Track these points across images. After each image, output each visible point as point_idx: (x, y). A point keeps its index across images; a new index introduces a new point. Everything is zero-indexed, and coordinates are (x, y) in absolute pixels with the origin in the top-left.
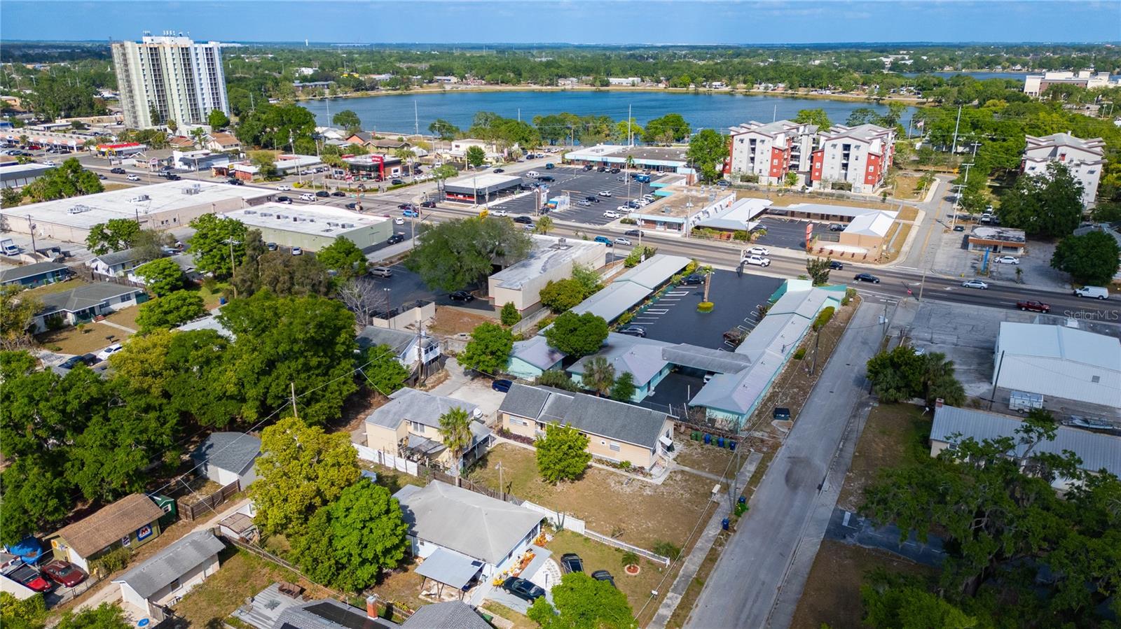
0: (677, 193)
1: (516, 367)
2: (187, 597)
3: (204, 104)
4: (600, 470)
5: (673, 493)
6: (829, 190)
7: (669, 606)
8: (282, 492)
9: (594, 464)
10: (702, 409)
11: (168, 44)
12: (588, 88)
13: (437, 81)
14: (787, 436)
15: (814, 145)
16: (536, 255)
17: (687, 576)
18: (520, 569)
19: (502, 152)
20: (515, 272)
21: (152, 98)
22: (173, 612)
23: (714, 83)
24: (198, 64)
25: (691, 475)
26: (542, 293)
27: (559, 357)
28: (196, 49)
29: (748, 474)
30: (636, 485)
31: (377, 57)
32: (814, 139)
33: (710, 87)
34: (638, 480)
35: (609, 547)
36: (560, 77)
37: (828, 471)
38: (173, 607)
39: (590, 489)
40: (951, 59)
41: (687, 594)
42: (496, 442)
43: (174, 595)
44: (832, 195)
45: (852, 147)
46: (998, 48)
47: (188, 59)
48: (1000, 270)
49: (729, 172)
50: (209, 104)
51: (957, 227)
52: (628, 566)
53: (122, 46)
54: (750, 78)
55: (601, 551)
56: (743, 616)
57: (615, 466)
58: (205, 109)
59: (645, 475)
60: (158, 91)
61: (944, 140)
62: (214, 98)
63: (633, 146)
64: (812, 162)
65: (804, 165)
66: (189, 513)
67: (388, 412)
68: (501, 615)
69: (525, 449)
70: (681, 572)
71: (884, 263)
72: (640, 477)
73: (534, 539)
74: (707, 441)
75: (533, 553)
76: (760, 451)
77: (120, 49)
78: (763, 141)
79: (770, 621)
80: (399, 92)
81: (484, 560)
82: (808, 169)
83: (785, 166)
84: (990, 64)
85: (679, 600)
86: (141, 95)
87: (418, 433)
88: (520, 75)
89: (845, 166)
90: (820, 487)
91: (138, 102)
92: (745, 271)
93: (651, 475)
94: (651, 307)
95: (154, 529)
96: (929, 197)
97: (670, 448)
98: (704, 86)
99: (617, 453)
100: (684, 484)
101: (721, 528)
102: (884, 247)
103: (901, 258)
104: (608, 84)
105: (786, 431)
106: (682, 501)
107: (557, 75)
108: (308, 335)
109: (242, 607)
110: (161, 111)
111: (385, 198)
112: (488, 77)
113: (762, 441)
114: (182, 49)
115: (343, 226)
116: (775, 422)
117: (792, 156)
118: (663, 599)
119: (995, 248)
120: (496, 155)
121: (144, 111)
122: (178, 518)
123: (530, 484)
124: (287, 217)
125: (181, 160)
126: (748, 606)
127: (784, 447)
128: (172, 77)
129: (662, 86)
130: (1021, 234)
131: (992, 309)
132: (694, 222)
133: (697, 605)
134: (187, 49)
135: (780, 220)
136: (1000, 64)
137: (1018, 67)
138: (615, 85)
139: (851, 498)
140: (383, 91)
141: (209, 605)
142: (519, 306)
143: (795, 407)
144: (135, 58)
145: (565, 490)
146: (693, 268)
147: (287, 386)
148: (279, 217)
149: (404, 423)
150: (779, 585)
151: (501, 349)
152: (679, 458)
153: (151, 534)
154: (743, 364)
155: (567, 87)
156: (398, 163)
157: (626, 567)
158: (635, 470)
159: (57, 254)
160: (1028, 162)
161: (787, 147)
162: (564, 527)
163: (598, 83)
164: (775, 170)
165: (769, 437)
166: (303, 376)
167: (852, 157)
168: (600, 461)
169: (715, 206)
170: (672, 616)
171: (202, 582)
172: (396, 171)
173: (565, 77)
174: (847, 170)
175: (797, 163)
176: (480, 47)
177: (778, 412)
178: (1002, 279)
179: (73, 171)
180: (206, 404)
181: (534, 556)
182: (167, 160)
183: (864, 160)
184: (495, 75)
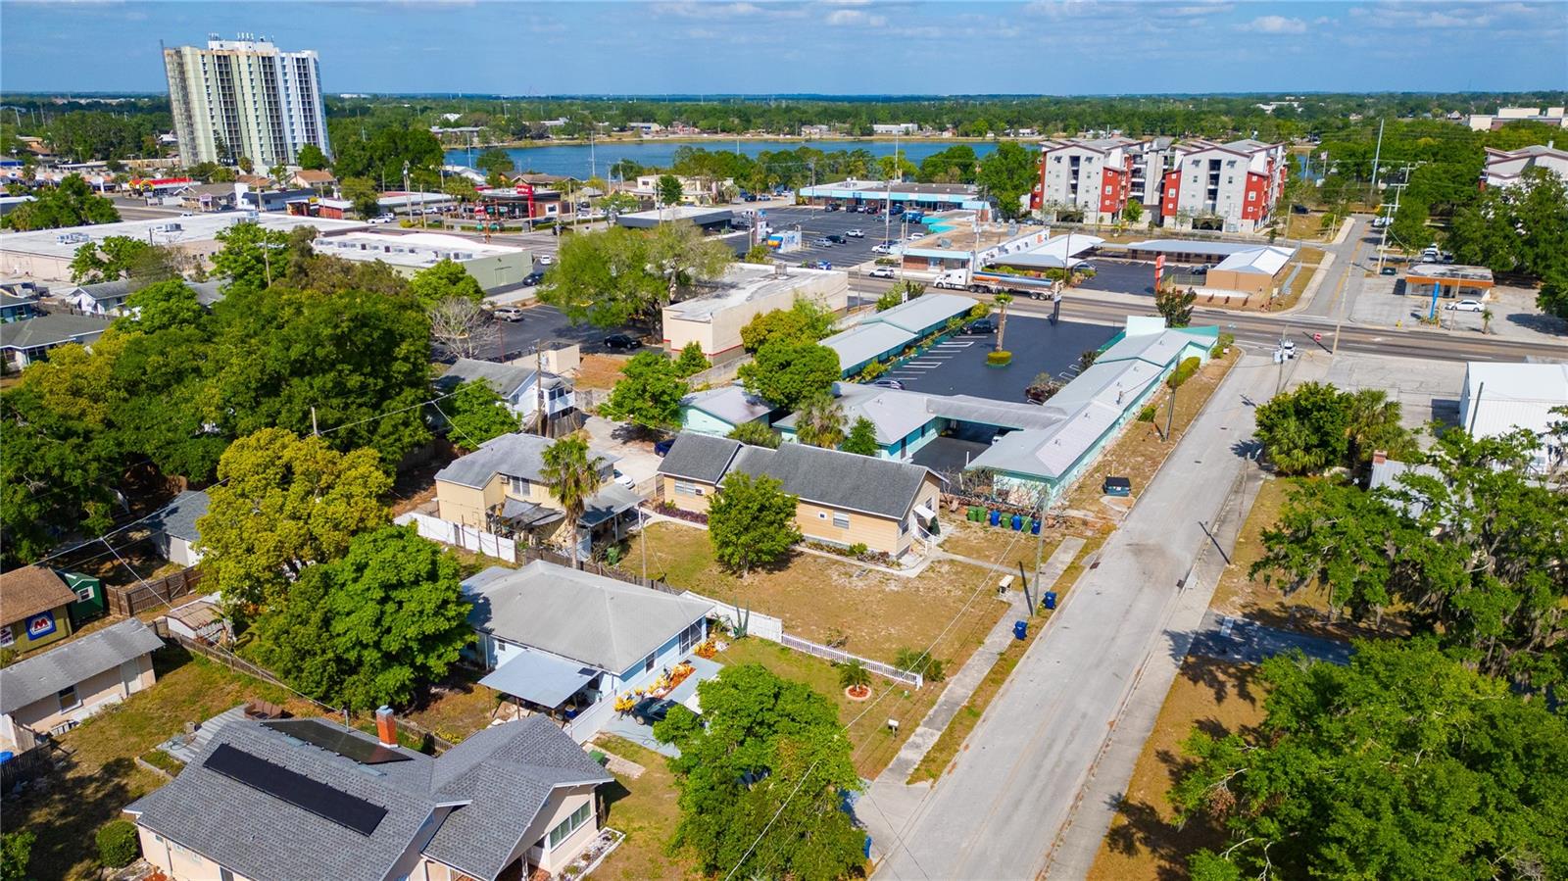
0: (961, 228)
1: (696, 423)
2: (90, 722)
3: (294, 138)
4: (815, 558)
5: (934, 590)
6: (1188, 228)
7: (918, 746)
8: (245, 535)
9: (806, 550)
10: (985, 475)
11: (243, 51)
12: (843, 137)
13: (632, 128)
14: (1125, 517)
15: (1166, 167)
16: (740, 286)
17: (951, 704)
18: (665, 688)
19: (710, 189)
20: (703, 303)
21: (219, 127)
22: (59, 743)
23: (1021, 131)
24: (286, 81)
25: (965, 566)
26: (744, 332)
27: (763, 410)
28: (283, 59)
29: (1059, 565)
30: (873, 579)
31: (553, 105)
32: (1166, 158)
33: (1016, 133)
34: (878, 571)
35: (821, 661)
36: (805, 123)
37: (1193, 562)
38: (61, 736)
39: (797, 582)
40: (1359, 106)
41: (951, 729)
42: (650, 522)
43: (65, 717)
44: (1193, 235)
45: (1223, 165)
47: (272, 74)
48: (1455, 318)
49: (1040, 206)
50: (301, 139)
51: (1385, 269)
52: (851, 687)
53: (178, 53)
54: (1072, 122)
55: (806, 666)
56: (1048, 764)
57: (840, 552)
58: (295, 145)
59: (889, 565)
60: (228, 117)
61: (1358, 172)
62: (307, 130)
63: (900, 181)
64: (1162, 192)
65: (1151, 197)
66: (124, 603)
67: (473, 463)
68: (624, 756)
69: (696, 529)
70: (942, 698)
71: (1274, 311)
72: (882, 568)
73: (696, 647)
74: (994, 522)
75: (691, 666)
76: (1081, 535)
77: (175, 57)
78: (1089, 159)
79: (1096, 770)
80: (578, 141)
81: (601, 666)
82: (1156, 202)
83: (1122, 197)
85: (936, 738)
86: (204, 122)
87: (521, 497)
88: (749, 121)
89: (1213, 194)
90: (1180, 584)
91: (200, 133)
92: (1060, 318)
93: (899, 565)
94: (915, 359)
95: (60, 623)
96: (1340, 238)
97: (932, 528)
98: (1008, 135)
99: (844, 531)
100: (954, 577)
101: (1013, 636)
102: (1275, 291)
103: (1301, 306)
104: (871, 132)
105: (1125, 510)
106: (950, 601)
107: (800, 121)
108: (339, 331)
109: (176, 736)
110: (232, 146)
111: (531, 238)
112: (702, 123)
113: (1085, 523)
114: (263, 58)
115: (457, 256)
116: (1106, 499)
117: (1133, 184)
118: (908, 736)
119: (1447, 290)
120: (699, 192)
121: (208, 145)
122: (106, 612)
123: (699, 575)
124: (376, 248)
125: (245, 196)
126: (1057, 748)
127: (1121, 531)
128: (249, 97)
129: (947, 135)
130: (1486, 273)
131: (1449, 363)
132: (985, 260)
133: (967, 747)
134: (270, 58)
135: (1115, 262)
138: (882, 134)
139: (1234, 598)
140: (555, 140)
141: (123, 735)
142: (708, 349)
143: (1138, 480)
144: (196, 70)
145: (756, 582)
146: (980, 312)
147: (306, 415)
148: (364, 247)
149: (497, 479)
150: (1111, 720)
151: (669, 391)
152: (947, 544)
153: (53, 630)
154: (1055, 416)
155: (813, 137)
156: (555, 197)
157: (847, 690)
158: (873, 558)
159: (30, 291)
161: (1125, 169)
162: (749, 631)
163: (857, 131)
164: (1107, 203)
165: (1097, 517)
166: (335, 402)
167: (1223, 180)
168: (818, 546)
169: (1018, 243)
170: (923, 761)
171: (120, 702)
173: (811, 123)
174: (1215, 199)
175: (1141, 194)
177: (1111, 484)
178: (1462, 329)
179: (74, 193)
180: (174, 443)
181: (692, 670)
182: (226, 198)
183: (1241, 183)
184: (712, 121)
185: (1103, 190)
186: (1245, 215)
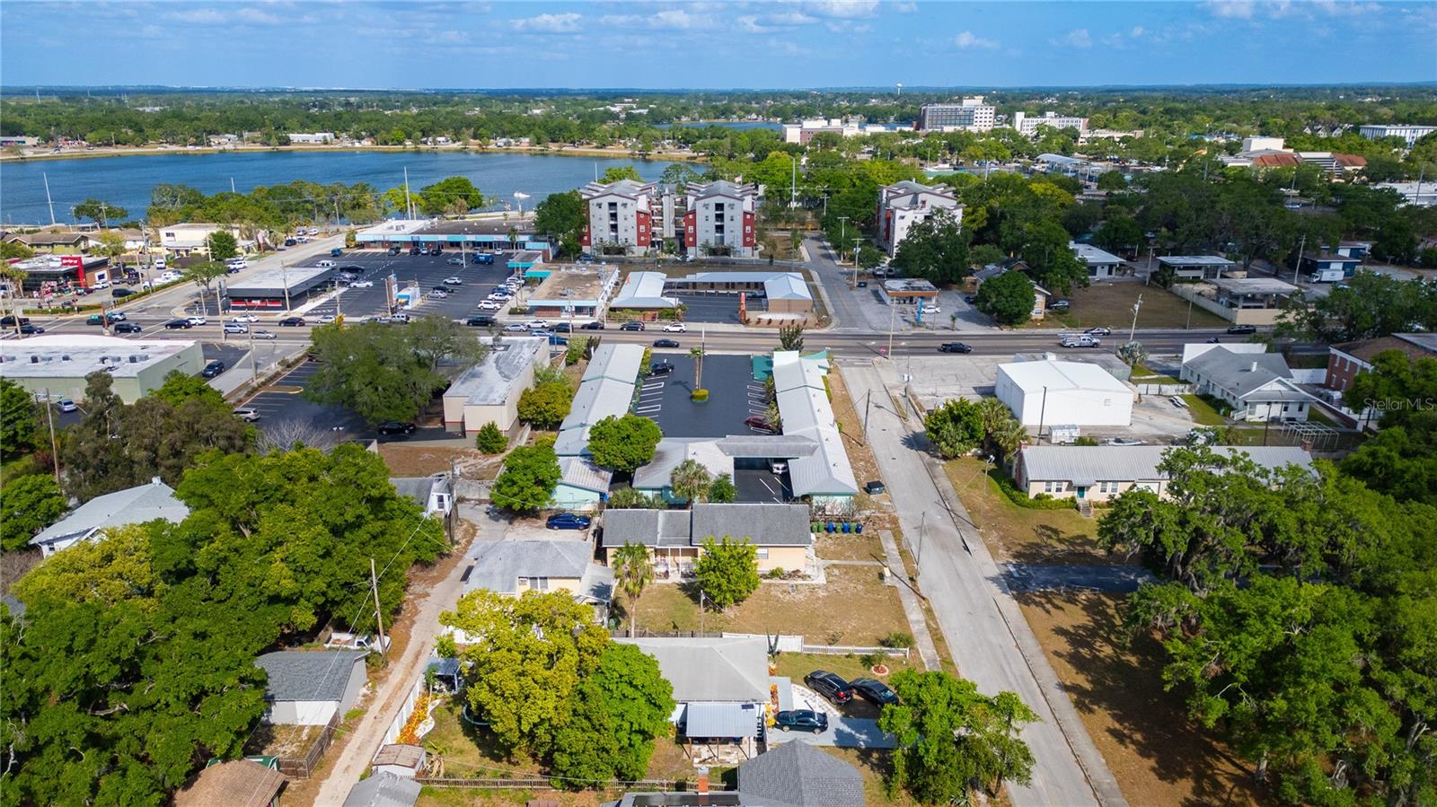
0: (553, 272)
1: (565, 496)
5: (843, 588)
6: (710, 257)
10: (806, 497)
12: (258, 147)
14: (894, 508)
17: (932, 661)
18: (776, 704)
23: (438, 139)
25: (845, 567)
27: (607, 475)
29: (894, 553)
30: (804, 590)
33: (435, 142)
34: (803, 584)
35: (839, 656)
36: (210, 133)
44: (713, 262)
45: (726, 206)
46: (732, 96)
49: (589, 243)
51: (859, 284)
55: (833, 663)
59: (804, 577)
65: (669, 230)
70: (923, 658)
71: (826, 327)
72: (803, 581)
74: (831, 530)
75: (773, 683)
76: (885, 528)
78: (624, 205)
83: (652, 232)
84: (725, 112)
88: (143, 132)
89: (720, 228)
93: (809, 577)
94: (639, 404)
98: (425, 143)
100: (847, 577)
102: (814, 310)
103: (836, 321)
104: (287, 142)
105: (889, 503)
106: (862, 594)
107: (205, 131)
112: (90, 136)
113: (879, 518)
115: (133, 360)
116: (877, 499)
119: (911, 299)
127: (902, 519)
129: (365, 143)
130: (926, 283)
132: (604, 304)
135: (684, 293)
136: (734, 113)
137: (754, 116)
138: (298, 143)
146: (650, 355)
150: (1015, 645)
155: (227, 147)
157: (872, 670)
158: (790, 575)
160: (898, 211)
162: (778, 649)
163: (274, 140)
164: (643, 238)
165: (881, 513)
167: (727, 218)
169: (610, 284)
172: (101, 277)
173: (217, 133)
175: (660, 229)
176: (29, 92)
177: (872, 487)
178: (937, 329)
181: (776, 686)
183: (739, 219)
184: (102, 132)
185: (638, 229)
186: (746, 244)
